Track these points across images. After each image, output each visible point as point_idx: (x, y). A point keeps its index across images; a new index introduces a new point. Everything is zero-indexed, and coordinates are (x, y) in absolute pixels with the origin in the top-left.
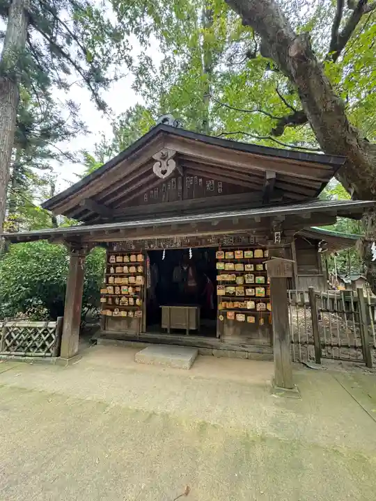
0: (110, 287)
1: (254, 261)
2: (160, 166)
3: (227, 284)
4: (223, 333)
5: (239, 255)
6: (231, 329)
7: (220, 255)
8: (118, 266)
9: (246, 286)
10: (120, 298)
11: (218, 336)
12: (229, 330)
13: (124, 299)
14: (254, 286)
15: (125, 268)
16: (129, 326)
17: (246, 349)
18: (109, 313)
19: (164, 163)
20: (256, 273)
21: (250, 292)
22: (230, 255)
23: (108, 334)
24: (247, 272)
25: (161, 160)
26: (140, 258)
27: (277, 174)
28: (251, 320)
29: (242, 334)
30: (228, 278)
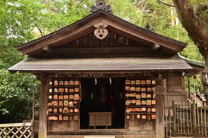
0: (55, 102)
1: (146, 86)
2: (99, 32)
3: (131, 98)
4: (128, 126)
5: (138, 82)
6: (133, 124)
7: (127, 82)
8: (60, 88)
9: (142, 99)
10: (63, 108)
11: (125, 128)
12: (131, 124)
13: (66, 109)
14: (146, 99)
15: (66, 89)
16: (69, 126)
17: (141, 133)
18: (55, 118)
19: (101, 30)
20: (147, 93)
21: (144, 102)
22: (133, 82)
23: (54, 132)
24: (143, 92)
25: (99, 29)
26: (77, 83)
27: (160, 45)
28: (144, 117)
29: (138, 125)
30: (132, 95)
